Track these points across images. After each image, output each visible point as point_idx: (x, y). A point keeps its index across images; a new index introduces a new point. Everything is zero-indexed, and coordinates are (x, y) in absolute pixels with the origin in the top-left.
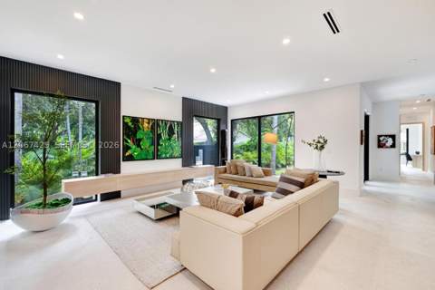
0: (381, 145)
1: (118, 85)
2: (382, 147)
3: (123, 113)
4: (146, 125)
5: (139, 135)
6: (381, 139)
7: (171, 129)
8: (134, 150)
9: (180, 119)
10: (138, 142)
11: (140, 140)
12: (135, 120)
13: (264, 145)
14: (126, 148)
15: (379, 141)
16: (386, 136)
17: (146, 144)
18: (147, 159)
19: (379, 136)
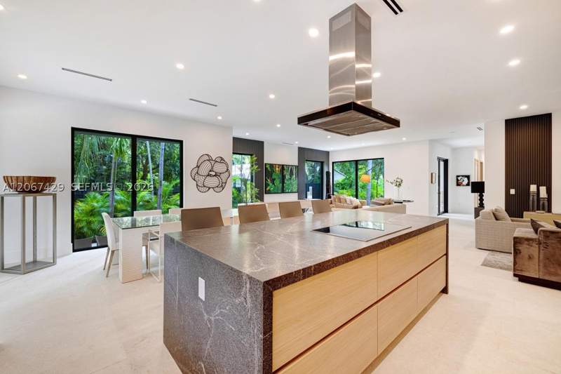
0: (458, 184)
1: (262, 143)
2: (460, 185)
3: (265, 162)
4: (277, 169)
5: (274, 176)
6: (459, 178)
7: (291, 171)
8: (271, 187)
9: (296, 164)
10: (273, 181)
11: (275, 179)
12: (272, 166)
13: (360, 184)
14: (267, 185)
15: (458, 180)
16: (463, 176)
17: (277, 182)
18: (278, 193)
19: (458, 176)
